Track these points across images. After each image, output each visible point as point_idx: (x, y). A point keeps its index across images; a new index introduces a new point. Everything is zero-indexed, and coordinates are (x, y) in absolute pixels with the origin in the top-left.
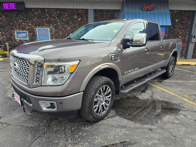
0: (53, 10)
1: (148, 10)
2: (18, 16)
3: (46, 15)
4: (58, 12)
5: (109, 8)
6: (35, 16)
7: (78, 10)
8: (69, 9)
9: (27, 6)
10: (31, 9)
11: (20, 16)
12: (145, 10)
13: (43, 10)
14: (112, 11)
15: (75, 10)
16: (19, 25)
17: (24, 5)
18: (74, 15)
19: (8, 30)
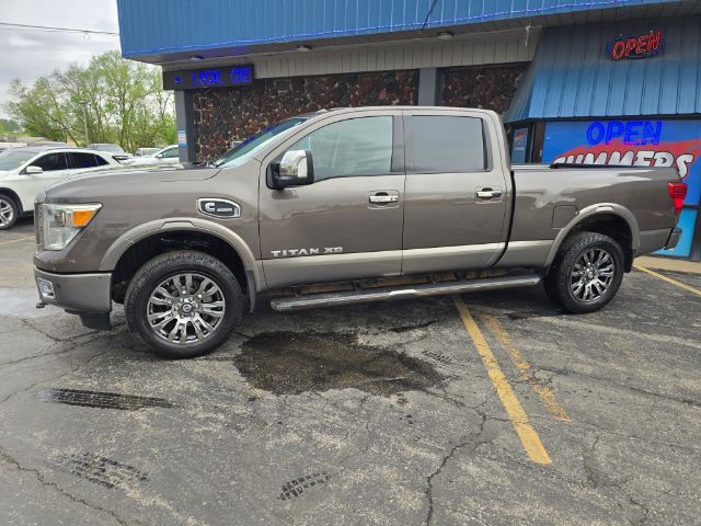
0: (324, 79)
1: (633, 55)
2: (239, 102)
3: (305, 97)
4: (337, 85)
5: (489, 61)
6: (277, 100)
7: (391, 73)
8: (364, 73)
9: (261, 74)
10: (270, 80)
11: (244, 102)
12: (624, 57)
13: (299, 81)
14: (503, 69)
15: (384, 75)
16: (242, 126)
17: (254, 74)
18: (379, 91)
19: (217, 139)
